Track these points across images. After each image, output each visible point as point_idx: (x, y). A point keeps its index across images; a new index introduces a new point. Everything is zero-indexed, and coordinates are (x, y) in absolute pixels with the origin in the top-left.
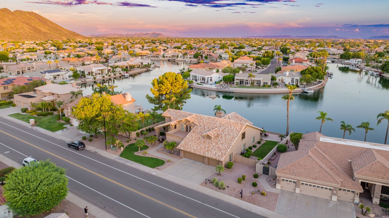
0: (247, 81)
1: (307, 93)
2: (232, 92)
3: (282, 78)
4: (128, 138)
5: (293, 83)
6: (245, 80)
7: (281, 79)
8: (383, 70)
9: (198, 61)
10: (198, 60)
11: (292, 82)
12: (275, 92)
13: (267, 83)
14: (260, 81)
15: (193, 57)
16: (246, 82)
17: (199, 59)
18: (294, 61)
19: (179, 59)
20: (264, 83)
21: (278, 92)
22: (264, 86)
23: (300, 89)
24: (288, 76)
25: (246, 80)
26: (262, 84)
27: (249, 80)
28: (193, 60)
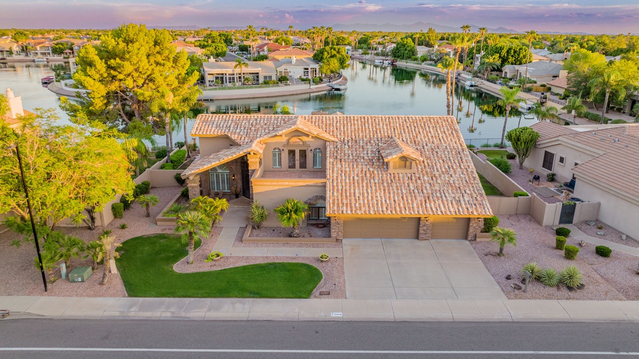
0: (232, 76)
1: (338, 90)
2: (212, 99)
3: (285, 69)
4: (90, 228)
5: (308, 76)
6: (227, 75)
7: (283, 71)
8: (395, 57)
9: (66, 60)
10: (65, 58)
11: (305, 75)
12: (291, 93)
13: (270, 77)
14: (258, 73)
15: (50, 51)
16: (230, 78)
17: (66, 56)
18: (265, 48)
19: (15, 57)
20: (265, 77)
21: (295, 93)
22: (266, 83)
23: (325, 85)
24: (296, 65)
25: (229, 75)
26: (261, 80)
27: (235, 74)
28: (51, 57)
